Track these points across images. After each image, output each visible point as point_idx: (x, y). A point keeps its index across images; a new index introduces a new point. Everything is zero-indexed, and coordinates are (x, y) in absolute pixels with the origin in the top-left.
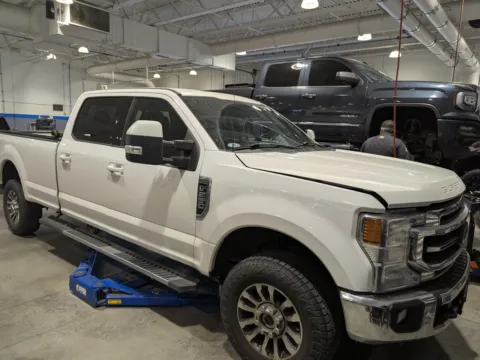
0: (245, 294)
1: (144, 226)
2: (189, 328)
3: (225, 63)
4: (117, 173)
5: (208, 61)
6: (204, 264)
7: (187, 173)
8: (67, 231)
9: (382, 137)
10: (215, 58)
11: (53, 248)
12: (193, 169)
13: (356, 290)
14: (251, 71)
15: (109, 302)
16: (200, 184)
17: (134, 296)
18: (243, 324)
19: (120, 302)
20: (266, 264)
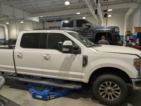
0: (102, 85)
1: (60, 73)
2: (79, 99)
3: (36, 19)
4: (47, 57)
5: (31, 19)
6: (86, 80)
7: (78, 55)
8: (21, 79)
9: (103, 40)
10: (33, 18)
11: (10, 86)
12: (80, 53)
13: (136, 78)
14: (42, 22)
15: (51, 98)
16: (83, 58)
17: (58, 94)
18: (101, 94)
19: (54, 97)
20: (108, 76)
